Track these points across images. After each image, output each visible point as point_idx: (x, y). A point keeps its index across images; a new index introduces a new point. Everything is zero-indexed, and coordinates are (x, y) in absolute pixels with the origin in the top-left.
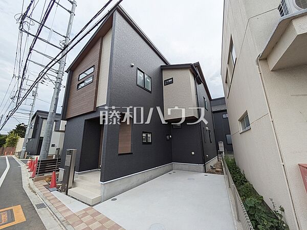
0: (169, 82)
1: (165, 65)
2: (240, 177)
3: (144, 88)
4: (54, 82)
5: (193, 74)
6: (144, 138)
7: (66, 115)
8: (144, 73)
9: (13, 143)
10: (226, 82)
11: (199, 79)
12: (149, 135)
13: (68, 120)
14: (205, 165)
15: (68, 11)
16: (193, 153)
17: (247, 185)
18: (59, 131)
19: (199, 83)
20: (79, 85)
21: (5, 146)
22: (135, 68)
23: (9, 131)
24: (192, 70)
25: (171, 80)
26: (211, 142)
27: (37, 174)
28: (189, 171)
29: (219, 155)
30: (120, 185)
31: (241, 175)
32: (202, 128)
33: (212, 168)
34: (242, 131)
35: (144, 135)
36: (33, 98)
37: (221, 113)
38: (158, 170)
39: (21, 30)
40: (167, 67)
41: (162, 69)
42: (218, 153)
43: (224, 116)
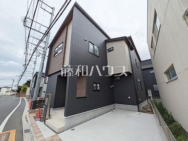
0: (111, 50)
1: (108, 39)
2: (168, 117)
3: (94, 54)
4: (42, 54)
5: (127, 43)
6: (94, 87)
7: (47, 73)
8: (94, 45)
9: (25, 90)
10: (152, 47)
11: (131, 46)
12: (98, 85)
13: (49, 76)
14: (138, 106)
15: (50, 13)
16: (129, 98)
17: (176, 125)
18: (46, 83)
19: (132, 50)
20: (55, 54)
21: (21, 92)
22: (87, 42)
23: (23, 84)
24: (126, 41)
25: (112, 48)
26: (142, 90)
27: (31, 109)
28: (126, 110)
29: (148, 99)
30: (78, 119)
31: (169, 116)
32: (135, 80)
33: (144, 108)
34: (167, 81)
35: (95, 85)
36: (34, 65)
37: (148, 70)
38: (104, 109)
39: (24, 26)
40: (109, 40)
41: (106, 42)
42: (148, 97)
43: (151, 72)
